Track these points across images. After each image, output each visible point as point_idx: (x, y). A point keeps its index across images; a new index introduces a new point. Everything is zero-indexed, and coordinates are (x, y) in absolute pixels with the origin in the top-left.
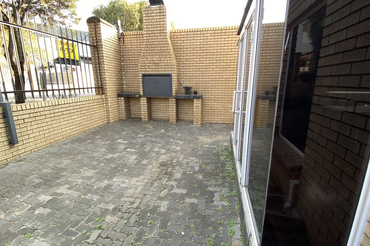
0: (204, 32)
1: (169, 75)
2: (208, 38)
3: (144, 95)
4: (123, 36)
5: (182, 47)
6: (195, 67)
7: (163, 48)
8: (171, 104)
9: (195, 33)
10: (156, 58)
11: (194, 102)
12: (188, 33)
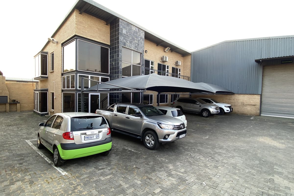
1: (7, 96)
5: (10, 88)
8: (7, 106)
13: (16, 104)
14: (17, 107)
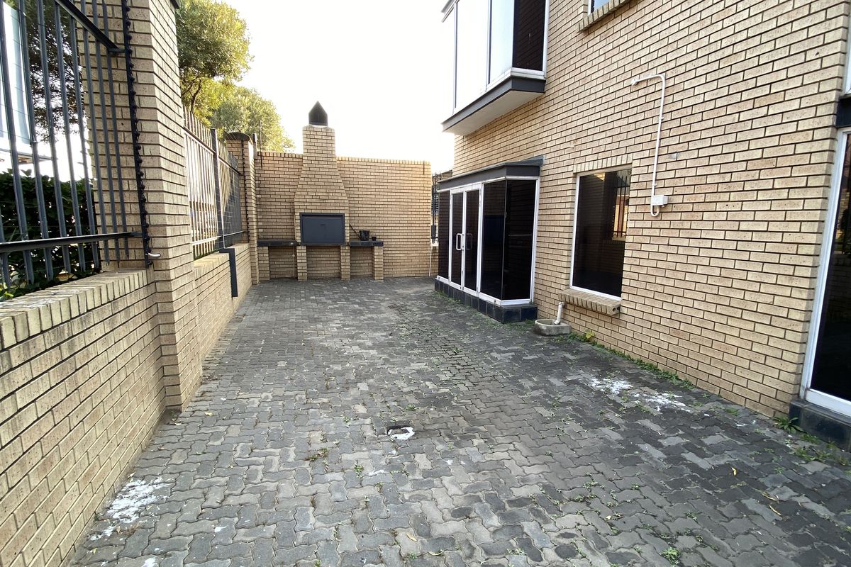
0: (379, 164)
1: (342, 216)
2: (385, 171)
3: (303, 243)
4: (261, 156)
5: (352, 179)
6: (370, 206)
7: (332, 181)
8: (344, 254)
9: (368, 164)
10: (321, 193)
11: (375, 251)
12: (359, 163)
13: (372, 248)
14: (373, 259)
